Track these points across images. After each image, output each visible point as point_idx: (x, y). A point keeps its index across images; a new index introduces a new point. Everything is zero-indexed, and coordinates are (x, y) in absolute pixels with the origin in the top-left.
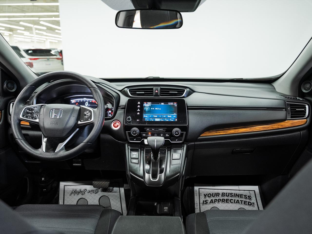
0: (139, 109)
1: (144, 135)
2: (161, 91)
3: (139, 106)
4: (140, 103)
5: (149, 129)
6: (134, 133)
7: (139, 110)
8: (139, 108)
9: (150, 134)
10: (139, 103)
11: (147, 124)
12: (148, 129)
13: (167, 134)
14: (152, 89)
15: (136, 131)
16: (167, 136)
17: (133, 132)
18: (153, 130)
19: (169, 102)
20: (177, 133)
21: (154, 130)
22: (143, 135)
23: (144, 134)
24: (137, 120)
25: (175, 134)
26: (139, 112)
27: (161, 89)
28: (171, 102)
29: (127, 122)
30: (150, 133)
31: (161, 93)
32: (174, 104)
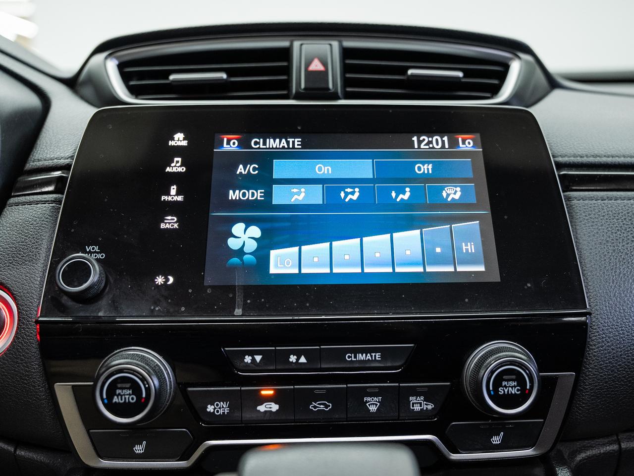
0: (173, 190)
1: (218, 408)
2: (346, 68)
3: (176, 166)
5: (258, 358)
6: (126, 396)
7: (173, 195)
8: (175, 178)
9: (268, 399)
10: (179, 140)
11: (238, 311)
12: (252, 354)
13: (417, 394)
14: (285, 54)
15: (143, 379)
16: (417, 408)
17: (111, 392)
18: (298, 366)
19: (419, 133)
20: (510, 388)
21: (303, 360)
22: (210, 408)
23: (222, 397)
24: (160, 280)
25: (496, 398)
27: (346, 53)
28: (430, 132)
29: (65, 299)
30: (267, 392)
31: (346, 82)
32: (454, 143)
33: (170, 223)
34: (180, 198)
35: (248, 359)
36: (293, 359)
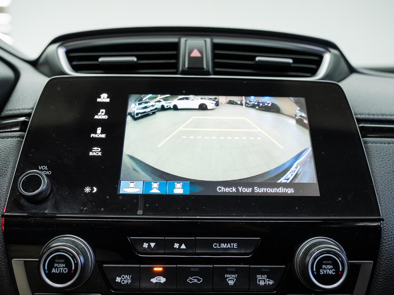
0: (99, 130)
1: (124, 280)
2: (215, 56)
3: (102, 115)
4: (108, 100)
5: (153, 245)
6: (60, 268)
7: (99, 134)
8: (101, 122)
9: (158, 274)
10: (104, 98)
11: (140, 212)
12: (148, 241)
13: (262, 274)
14: (176, 46)
15: (74, 257)
16: (262, 283)
17: (51, 266)
18: (180, 251)
20: (329, 270)
21: (183, 247)
22: (118, 279)
23: (126, 271)
24: (87, 190)
25: (318, 277)
26: (98, 142)
27: (215, 46)
29: (23, 201)
30: (158, 269)
31: (215, 65)
33: (96, 152)
34: (103, 136)
35: (145, 245)
36: (176, 246)
